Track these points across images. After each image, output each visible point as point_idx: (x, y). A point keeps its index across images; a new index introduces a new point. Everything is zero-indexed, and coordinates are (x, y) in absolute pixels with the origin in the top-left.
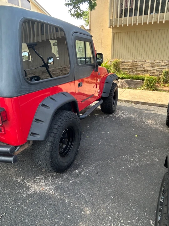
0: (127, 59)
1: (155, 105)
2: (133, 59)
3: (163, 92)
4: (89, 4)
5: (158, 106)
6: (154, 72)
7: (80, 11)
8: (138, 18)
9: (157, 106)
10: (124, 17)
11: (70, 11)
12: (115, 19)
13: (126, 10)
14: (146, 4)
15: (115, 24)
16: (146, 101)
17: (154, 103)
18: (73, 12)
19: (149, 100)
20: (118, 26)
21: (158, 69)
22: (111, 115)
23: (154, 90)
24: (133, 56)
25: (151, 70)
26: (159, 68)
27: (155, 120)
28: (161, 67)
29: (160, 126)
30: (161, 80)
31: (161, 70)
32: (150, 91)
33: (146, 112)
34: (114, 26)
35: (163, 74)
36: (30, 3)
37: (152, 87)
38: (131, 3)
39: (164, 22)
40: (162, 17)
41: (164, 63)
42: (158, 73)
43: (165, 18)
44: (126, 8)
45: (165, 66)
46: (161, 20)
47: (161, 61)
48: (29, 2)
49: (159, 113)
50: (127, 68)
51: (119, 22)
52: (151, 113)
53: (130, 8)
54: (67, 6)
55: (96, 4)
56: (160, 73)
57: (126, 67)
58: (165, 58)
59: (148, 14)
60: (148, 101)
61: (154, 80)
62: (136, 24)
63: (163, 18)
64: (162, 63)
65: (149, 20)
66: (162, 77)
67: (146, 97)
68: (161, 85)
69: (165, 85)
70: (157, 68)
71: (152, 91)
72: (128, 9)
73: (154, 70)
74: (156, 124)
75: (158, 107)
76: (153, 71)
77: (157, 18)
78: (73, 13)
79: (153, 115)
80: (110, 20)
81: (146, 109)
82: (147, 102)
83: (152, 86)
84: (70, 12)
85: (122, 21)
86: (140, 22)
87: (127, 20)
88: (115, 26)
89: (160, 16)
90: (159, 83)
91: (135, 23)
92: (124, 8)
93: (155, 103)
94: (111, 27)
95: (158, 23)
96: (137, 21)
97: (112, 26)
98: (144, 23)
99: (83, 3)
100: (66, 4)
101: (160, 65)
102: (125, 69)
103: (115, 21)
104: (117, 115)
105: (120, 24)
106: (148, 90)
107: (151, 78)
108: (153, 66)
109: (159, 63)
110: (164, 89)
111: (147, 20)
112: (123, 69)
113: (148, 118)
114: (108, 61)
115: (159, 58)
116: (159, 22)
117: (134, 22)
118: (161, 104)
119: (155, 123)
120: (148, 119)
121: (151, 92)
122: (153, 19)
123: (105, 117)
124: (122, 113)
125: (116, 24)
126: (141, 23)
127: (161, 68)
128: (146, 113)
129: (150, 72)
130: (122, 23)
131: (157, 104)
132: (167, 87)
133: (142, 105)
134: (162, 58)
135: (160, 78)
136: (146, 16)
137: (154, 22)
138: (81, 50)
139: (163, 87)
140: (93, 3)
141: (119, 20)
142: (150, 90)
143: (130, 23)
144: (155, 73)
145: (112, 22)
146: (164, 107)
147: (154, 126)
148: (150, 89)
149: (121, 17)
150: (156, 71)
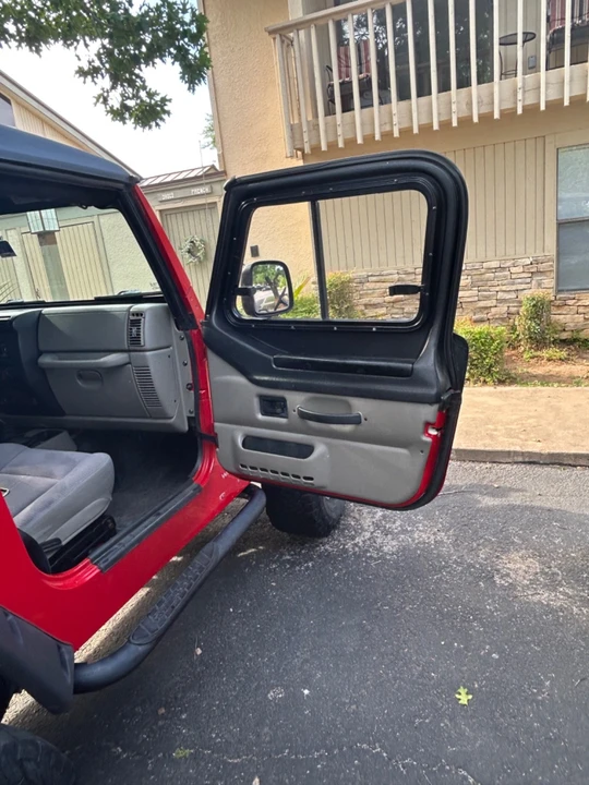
0: (376, 269)
1: (520, 459)
2: (400, 265)
3: (540, 388)
4: (177, 64)
5: (534, 463)
6: (486, 308)
7: (150, 95)
8: (394, 111)
9: (530, 463)
10: (344, 111)
11: (103, 98)
12: (308, 122)
13: (346, 87)
14: (420, 65)
15: (310, 140)
16: (479, 446)
17: (512, 449)
18: (115, 100)
19: (492, 437)
20: (324, 148)
21: (500, 295)
22: (328, 546)
23: (501, 382)
24: (399, 254)
25: (476, 298)
26: (504, 288)
27: (539, 553)
28: (513, 284)
29: (570, 592)
30: (521, 336)
31: (513, 295)
32: (487, 389)
33: (488, 501)
34: (307, 150)
35: (522, 310)
36: (10, 103)
37: (489, 370)
38: (364, 61)
39: (496, 116)
40: (486, 100)
41: (521, 270)
42: (503, 309)
43: (501, 101)
44: (347, 79)
45: (529, 280)
46: (485, 110)
47: (508, 264)
48: (8, 101)
49: (548, 505)
50: (380, 300)
51: (326, 131)
52: (513, 508)
53: (360, 80)
54: (89, 78)
55: (209, 60)
56: (513, 310)
57: (375, 300)
58: (520, 249)
59: (430, 94)
60: (487, 441)
61: (493, 340)
62: (391, 133)
63: (493, 103)
64: (513, 270)
65: (439, 114)
66: (521, 324)
67: (474, 419)
68: (525, 356)
69: (539, 353)
70: (497, 289)
71: (492, 389)
72: (351, 82)
73: (487, 298)
74: (553, 585)
75: (537, 469)
76: (482, 304)
77: (470, 104)
78: (117, 106)
79: (524, 521)
80: (292, 128)
81: (486, 487)
82: (482, 448)
83: (491, 366)
84: (105, 101)
85: (335, 125)
86: (405, 125)
87: (354, 123)
88: (312, 149)
89: (479, 97)
90: (514, 348)
91: (388, 128)
92: (336, 82)
93: (518, 449)
94: (299, 153)
95: (476, 120)
96: (395, 120)
97: (302, 150)
98: (420, 127)
99: (157, 60)
100: (82, 72)
101: (505, 276)
102: (375, 306)
103: (309, 131)
104: (353, 538)
105: (331, 139)
106: (475, 383)
107: (480, 333)
108: (480, 283)
109: (502, 269)
110: (539, 371)
111: (432, 114)
112: (366, 305)
113: (505, 545)
114: (306, 282)
115: (500, 251)
116: (480, 117)
117: (381, 125)
118: (547, 451)
119: (543, 572)
120: (503, 552)
121: (490, 394)
122: (454, 107)
123: (293, 564)
124: (377, 526)
125: (314, 143)
126: (411, 129)
127: (514, 288)
128: (488, 510)
129: (471, 307)
130: (336, 135)
131: (530, 454)
132: (549, 360)
133: (464, 464)
134: (510, 251)
135: (514, 328)
136: (424, 100)
137: (460, 121)
138: (199, 251)
139: (532, 361)
140: (195, 57)
141: (326, 124)
142: (485, 382)
143: (368, 132)
144: (493, 310)
145: (297, 136)
146: (560, 464)
147: (544, 596)
148: (482, 379)
149: (330, 111)
150: (494, 302)
